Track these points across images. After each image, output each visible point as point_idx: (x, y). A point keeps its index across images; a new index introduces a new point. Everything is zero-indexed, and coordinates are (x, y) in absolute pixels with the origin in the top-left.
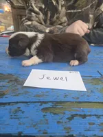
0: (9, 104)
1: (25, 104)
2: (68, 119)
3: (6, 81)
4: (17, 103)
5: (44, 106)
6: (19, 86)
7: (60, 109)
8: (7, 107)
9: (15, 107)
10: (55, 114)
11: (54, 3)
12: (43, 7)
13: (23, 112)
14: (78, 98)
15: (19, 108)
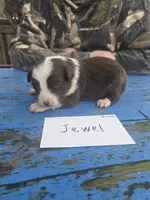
0: (25, 184)
1: (52, 180)
2: (125, 194)
3: (8, 142)
4: (38, 180)
5: (84, 178)
6: (32, 150)
7: (108, 179)
8: (23, 190)
9: (37, 188)
10: (104, 189)
11: (61, 17)
12: (44, 22)
13: (53, 196)
14: (128, 157)
15: (44, 188)
